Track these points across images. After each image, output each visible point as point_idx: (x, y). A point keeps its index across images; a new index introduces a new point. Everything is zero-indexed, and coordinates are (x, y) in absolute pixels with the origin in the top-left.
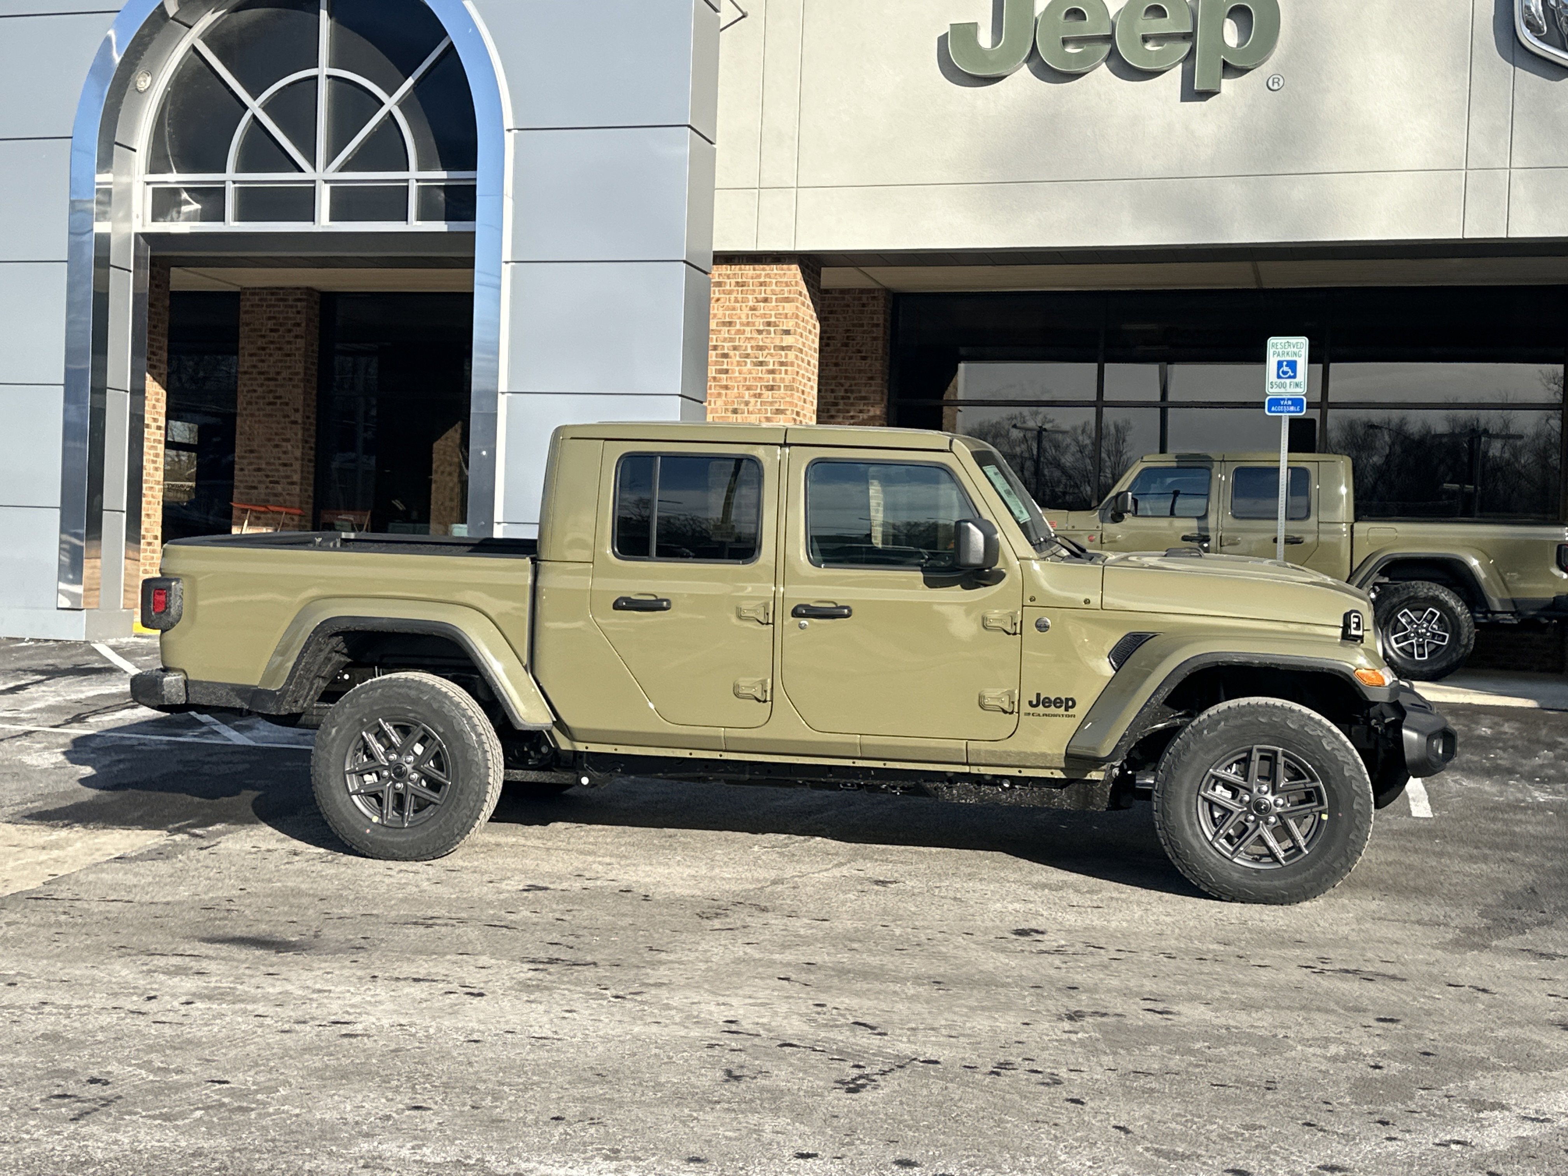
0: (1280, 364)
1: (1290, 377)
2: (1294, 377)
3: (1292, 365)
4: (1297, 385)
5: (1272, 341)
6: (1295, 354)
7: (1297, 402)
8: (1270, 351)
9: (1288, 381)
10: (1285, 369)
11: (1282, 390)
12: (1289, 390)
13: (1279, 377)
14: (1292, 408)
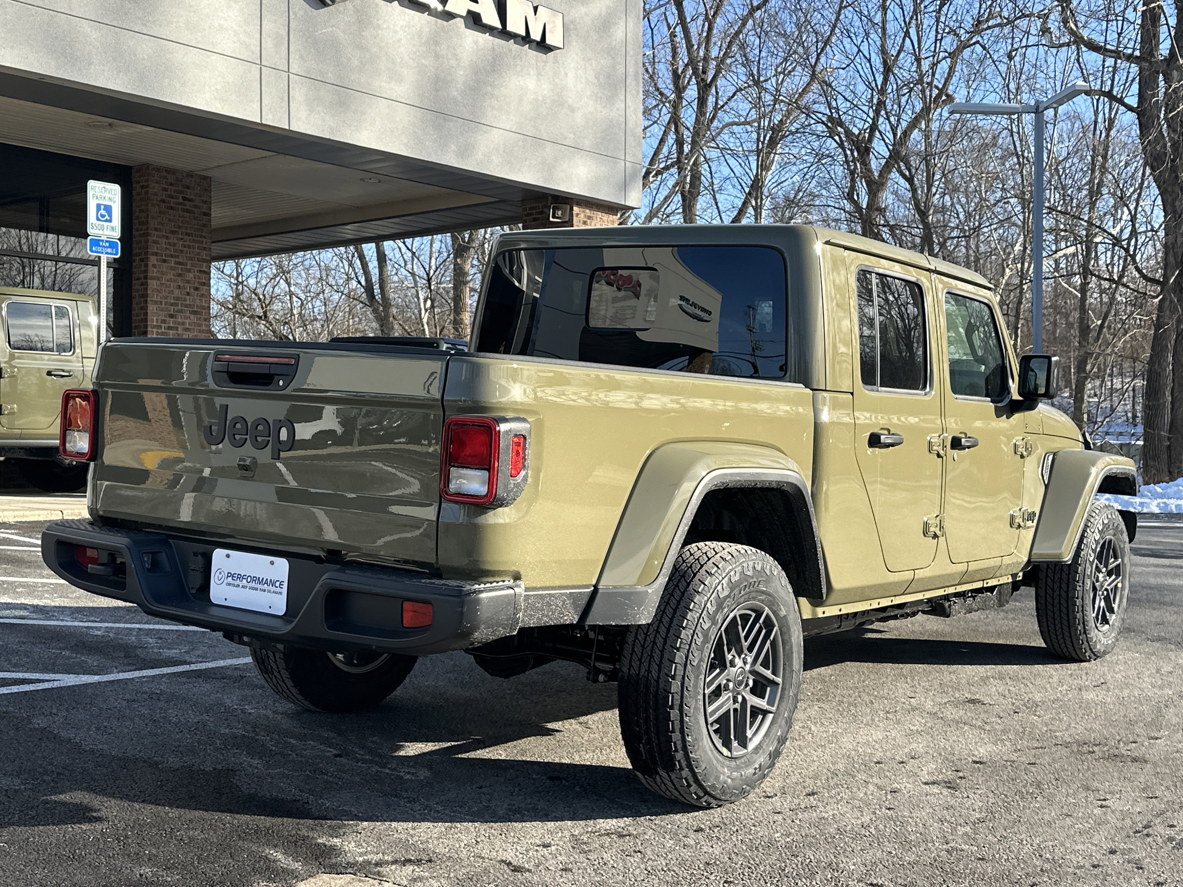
0: (98, 207)
1: (106, 221)
2: (110, 221)
3: (108, 209)
4: (113, 229)
5: (92, 184)
6: (110, 199)
7: (112, 245)
8: (90, 193)
9: (106, 224)
10: (102, 212)
11: (101, 232)
12: (106, 232)
13: (98, 219)
14: (109, 250)
